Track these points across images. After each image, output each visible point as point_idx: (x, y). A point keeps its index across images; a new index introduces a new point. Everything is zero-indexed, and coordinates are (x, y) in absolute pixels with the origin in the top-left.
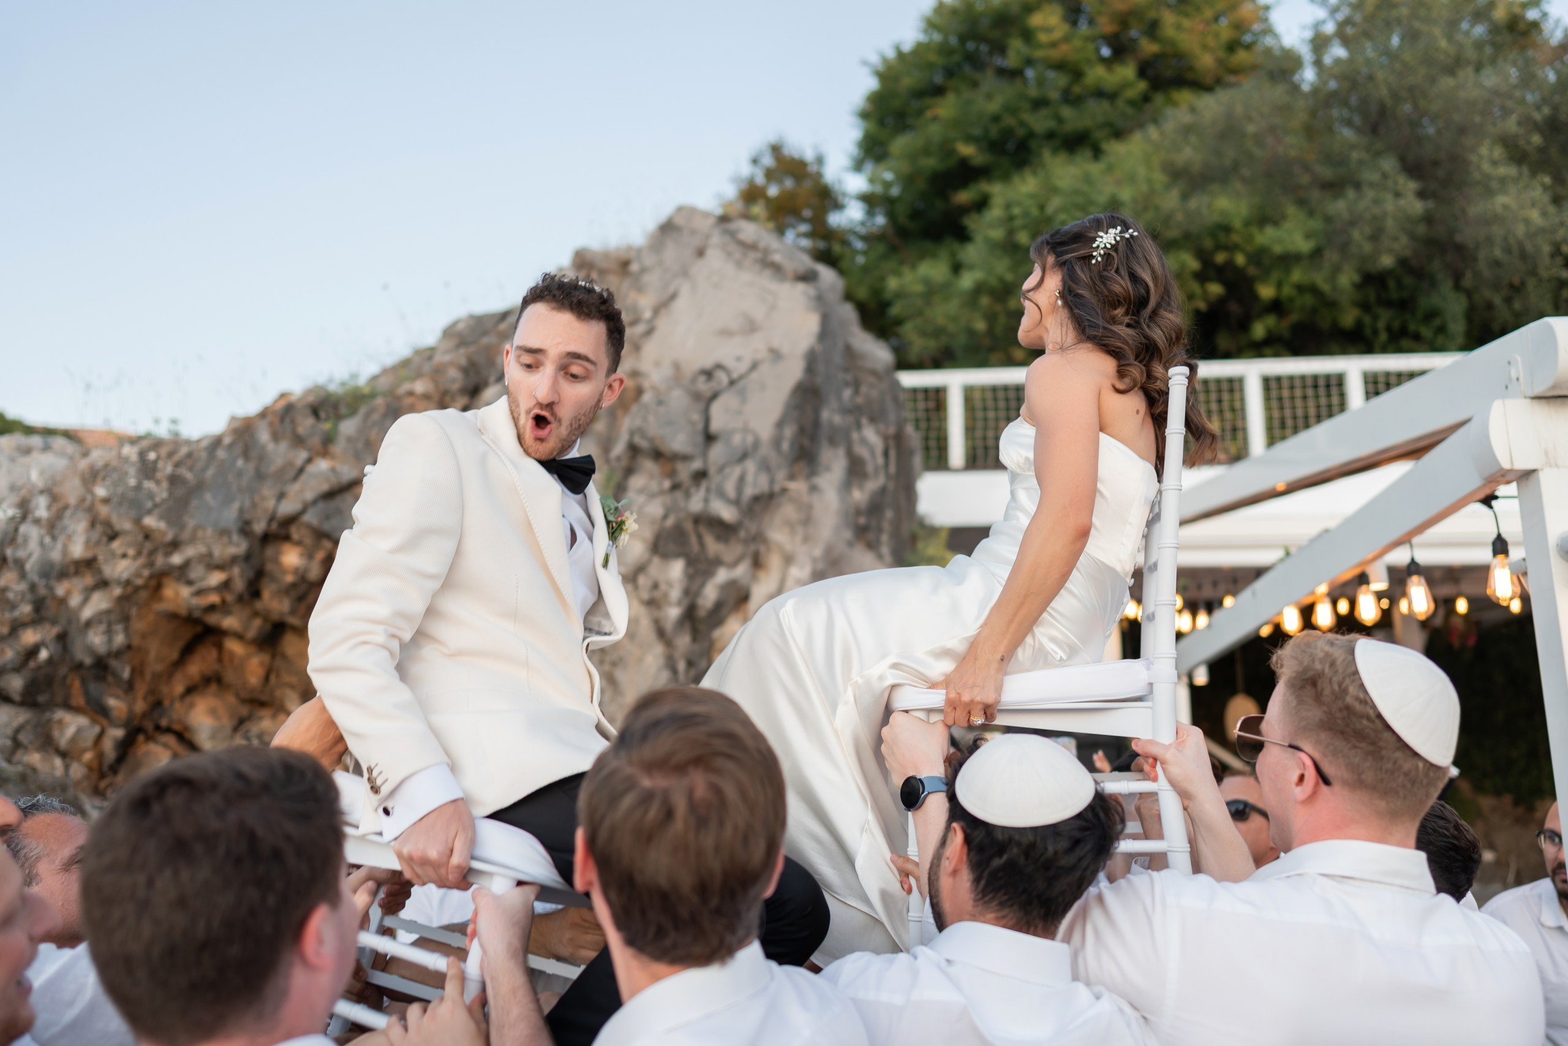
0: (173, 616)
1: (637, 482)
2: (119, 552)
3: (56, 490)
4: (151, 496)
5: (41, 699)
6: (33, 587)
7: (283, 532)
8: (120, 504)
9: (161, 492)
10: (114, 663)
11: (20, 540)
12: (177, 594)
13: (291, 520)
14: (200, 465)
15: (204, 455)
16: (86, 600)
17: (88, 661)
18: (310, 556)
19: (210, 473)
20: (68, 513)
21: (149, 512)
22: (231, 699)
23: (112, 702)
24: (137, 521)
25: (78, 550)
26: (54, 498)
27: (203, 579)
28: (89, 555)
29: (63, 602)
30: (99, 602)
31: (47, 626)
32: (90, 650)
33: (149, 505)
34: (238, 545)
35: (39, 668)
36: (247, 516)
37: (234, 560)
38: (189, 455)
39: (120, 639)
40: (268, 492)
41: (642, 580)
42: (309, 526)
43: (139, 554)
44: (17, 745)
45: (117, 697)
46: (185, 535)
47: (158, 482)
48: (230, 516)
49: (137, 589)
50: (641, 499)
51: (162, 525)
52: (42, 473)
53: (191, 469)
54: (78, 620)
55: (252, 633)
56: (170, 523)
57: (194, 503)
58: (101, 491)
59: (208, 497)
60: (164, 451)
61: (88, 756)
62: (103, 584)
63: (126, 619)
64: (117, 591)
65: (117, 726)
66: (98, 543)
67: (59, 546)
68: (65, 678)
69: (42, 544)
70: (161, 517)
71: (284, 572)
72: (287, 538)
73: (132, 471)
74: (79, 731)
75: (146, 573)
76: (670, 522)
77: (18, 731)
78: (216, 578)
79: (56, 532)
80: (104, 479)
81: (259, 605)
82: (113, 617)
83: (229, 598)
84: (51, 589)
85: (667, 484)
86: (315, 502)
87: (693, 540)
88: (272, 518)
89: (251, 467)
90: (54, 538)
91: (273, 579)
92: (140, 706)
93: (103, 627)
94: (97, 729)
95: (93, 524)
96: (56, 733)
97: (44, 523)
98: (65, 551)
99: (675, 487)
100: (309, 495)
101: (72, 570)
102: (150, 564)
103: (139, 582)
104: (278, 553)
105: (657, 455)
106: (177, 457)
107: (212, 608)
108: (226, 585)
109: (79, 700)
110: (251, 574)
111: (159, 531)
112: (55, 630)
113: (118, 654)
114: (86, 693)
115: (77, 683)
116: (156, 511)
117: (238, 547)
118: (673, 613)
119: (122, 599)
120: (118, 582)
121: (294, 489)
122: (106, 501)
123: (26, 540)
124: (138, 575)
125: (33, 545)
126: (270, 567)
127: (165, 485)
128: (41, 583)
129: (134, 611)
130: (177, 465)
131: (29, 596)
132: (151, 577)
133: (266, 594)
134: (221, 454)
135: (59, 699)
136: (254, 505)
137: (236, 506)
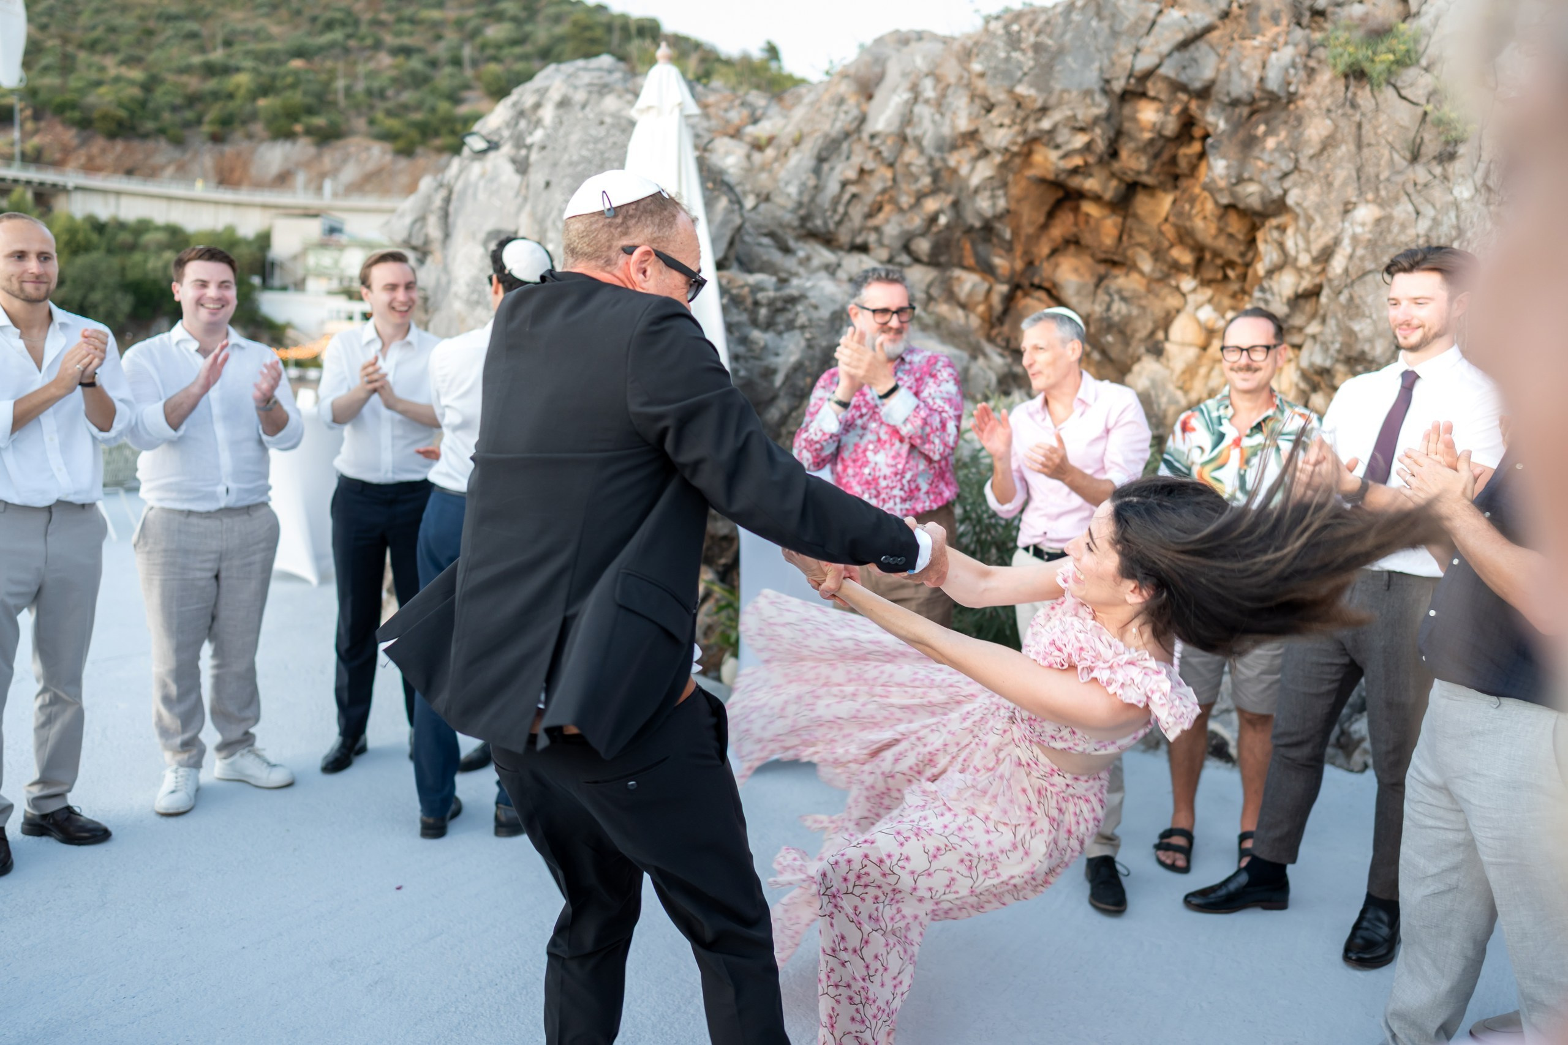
0: (1042, 181)
2: (997, 122)
3: (938, 71)
4: (1019, 66)
5: (943, 259)
6: (931, 161)
7: (1140, 89)
8: (994, 76)
9: (1027, 60)
10: (998, 225)
11: (916, 119)
12: (1046, 159)
13: (1148, 74)
14: (1058, 31)
15: (1060, 20)
16: (973, 169)
17: (978, 224)
18: (1167, 112)
19: (1068, 36)
20: (950, 91)
21: (1020, 81)
22: (1088, 260)
23: (997, 261)
24: (1011, 92)
25: (963, 124)
26: (938, 79)
27: (1067, 142)
28: (972, 128)
29: (954, 171)
30: (984, 170)
31: (942, 195)
32: (979, 214)
33: (1019, 74)
34: (1099, 106)
35: (940, 232)
36: (1107, 76)
37: (1096, 121)
38: (1047, 22)
39: (1002, 203)
40: (1124, 48)
42: (1166, 79)
43: (1013, 122)
44: (930, 298)
45: (1001, 257)
46: (1053, 101)
47: (1023, 51)
48: (1091, 78)
49: (1015, 155)
51: (1032, 92)
52: (924, 57)
53: (1050, 36)
54: (968, 187)
55: (1108, 195)
56: (1039, 89)
57: (1058, 68)
58: (977, 67)
59: (1069, 59)
60: (1025, 21)
61: (981, 308)
62: (985, 153)
63: (1005, 185)
64: (998, 159)
65: (1002, 283)
66: (978, 117)
67: (947, 121)
68: (959, 240)
69: (934, 122)
70: (1032, 85)
71: (1142, 130)
72: (1143, 95)
73: (1000, 44)
74: (974, 286)
75: (1020, 140)
77: (930, 285)
78: (1080, 140)
79: (943, 110)
80: (977, 55)
81: (1116, 166)
82: (996, 183)
83: (1091, 160)
84: (944, 160)
86: (1170, 54)
88: (1130, 76)
89: (1105, 24)
90: (942, 115)
91: (1131, 138)
92: (1019, 265)
93: (987, 193)
94: (986, 286)
95: (973, 98)
96: (956, 289)
97: (932, 102)
98: (953, 127)
100: (1165, 48)
101: (959, 142)
102: (1024, 132)
103: (1015, 149)
104: (1136, 111)
106: (1036, 27)
107: (1075, 171)
108: (1088, 147)
109: (970, 261)
110: (1112, 134)
111: (1029, 96)
112: (950, 199)
113: (999, 217)
114: (976, 254)
115: (968, 246)
116: (1026, 79)
117: (1101, 106)
119: (1003, 166)
120: (998, 150)
121: (1147, 42)
122: (982, 75)
123: (921, 118)
124: (1014, 143)
125: (927, 124)
126: (1127, 125)
127: (1030, 54)
128: (937, 155)
129: (1010, 178)
130: (1038, 33)
131: (928, 169)
132: (1025, 143)
133: (1124, 154)
134: (1076, 17)
135: (955, 260)
136: (1113, 64)
137: (1096, 65)
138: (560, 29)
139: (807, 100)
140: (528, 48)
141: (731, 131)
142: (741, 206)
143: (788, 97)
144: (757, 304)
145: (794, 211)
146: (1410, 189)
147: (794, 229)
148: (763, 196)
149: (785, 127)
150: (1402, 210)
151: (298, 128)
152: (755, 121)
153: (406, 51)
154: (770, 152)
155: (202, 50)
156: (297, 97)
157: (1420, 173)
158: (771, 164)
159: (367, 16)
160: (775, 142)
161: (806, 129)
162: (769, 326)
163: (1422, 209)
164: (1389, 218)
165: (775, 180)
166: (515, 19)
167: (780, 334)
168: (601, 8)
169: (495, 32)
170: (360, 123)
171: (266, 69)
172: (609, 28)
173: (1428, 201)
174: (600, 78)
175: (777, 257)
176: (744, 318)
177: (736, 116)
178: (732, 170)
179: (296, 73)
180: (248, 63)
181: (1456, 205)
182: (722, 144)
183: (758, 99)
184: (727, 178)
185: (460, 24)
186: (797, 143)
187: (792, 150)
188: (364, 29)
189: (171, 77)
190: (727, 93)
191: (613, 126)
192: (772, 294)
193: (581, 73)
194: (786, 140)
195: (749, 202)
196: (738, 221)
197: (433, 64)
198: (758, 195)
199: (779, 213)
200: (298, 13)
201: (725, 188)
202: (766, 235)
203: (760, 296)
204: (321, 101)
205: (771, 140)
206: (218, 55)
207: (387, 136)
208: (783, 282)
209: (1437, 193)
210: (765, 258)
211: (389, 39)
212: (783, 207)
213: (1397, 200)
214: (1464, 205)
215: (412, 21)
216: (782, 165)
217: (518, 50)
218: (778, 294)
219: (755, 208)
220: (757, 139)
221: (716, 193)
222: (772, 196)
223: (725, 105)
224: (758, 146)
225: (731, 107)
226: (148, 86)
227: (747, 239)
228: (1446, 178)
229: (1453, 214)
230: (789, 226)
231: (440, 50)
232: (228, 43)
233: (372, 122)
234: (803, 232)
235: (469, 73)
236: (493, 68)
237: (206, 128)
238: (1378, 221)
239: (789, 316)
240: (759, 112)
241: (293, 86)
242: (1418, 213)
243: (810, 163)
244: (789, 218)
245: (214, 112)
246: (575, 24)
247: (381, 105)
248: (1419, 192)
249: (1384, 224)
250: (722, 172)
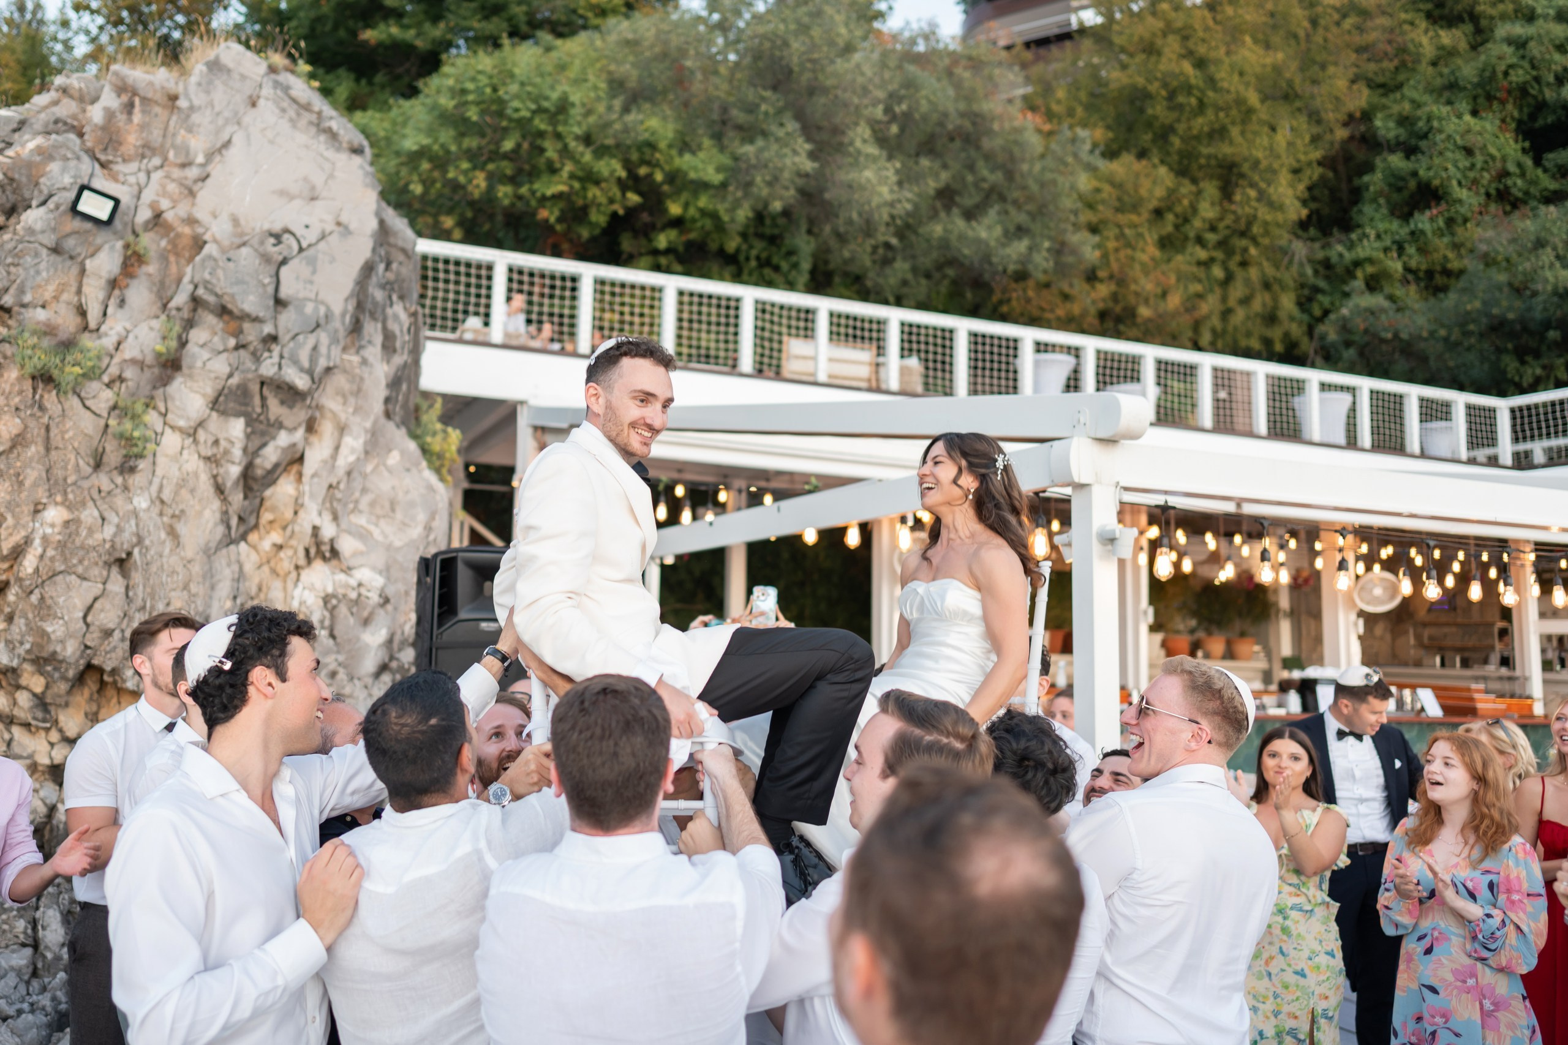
1: (198, 336)
41: (202, 435)
50: (205, 354)
76: (234, 381)
85: (232, 342)
87: (257, 400)
99: (239, 347)
105: (223, 311)
118: (235, 471)
146: (96, 496)
150: (89, 515)
157: (103, 480)
163: (106, 514)
164: (77, 521)
173: (111, 508)
181: (135, 513)
209: (119, 501)
213: (83, 504)
214: (142, 514)
228: (126, 488)
229: (133, 522)
238: (67, 523)
242: (103, 519)
248: (103, 498)
249: (73, 527)
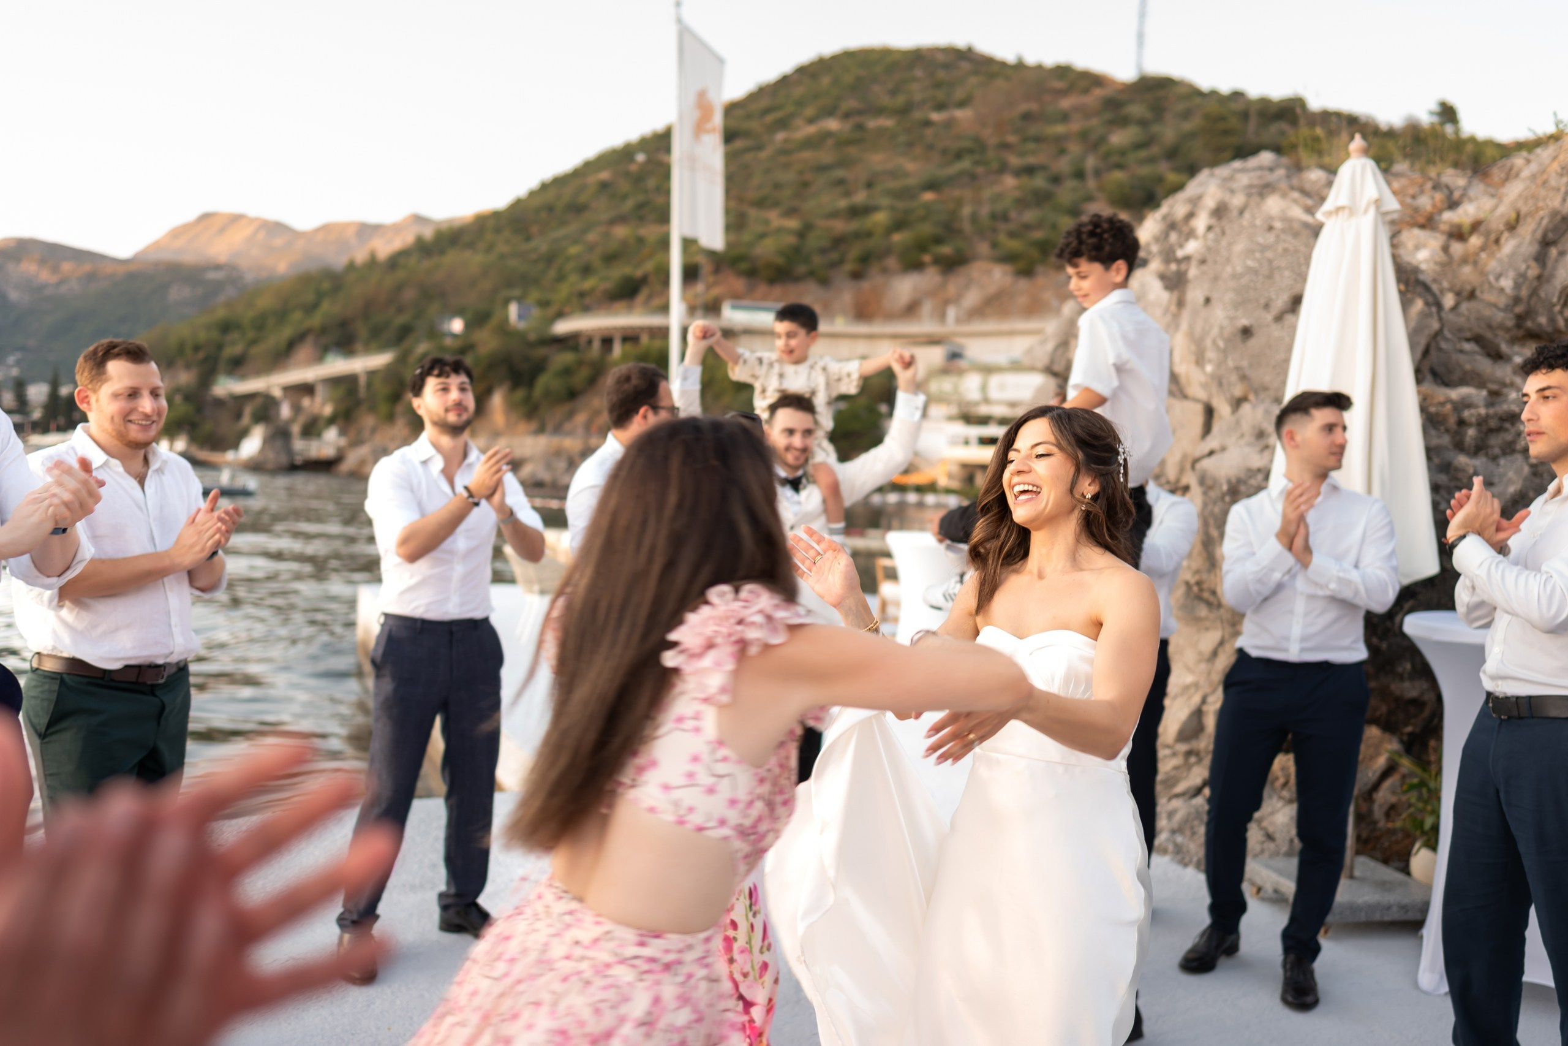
138: (1188, 126)
139: (1526, 173)
140: (1155, 150)
141: (1421, 220)
142: (1439, 306)
143: (1497, 173)
144: (1462, 423)
145: (1507, 309)
147: (1508, 330)
148: (1465, 294)
149: (1496, 207)
151: (927, 258)
152: (1453, 205)
153: (1029, 171)
154: (1475, 241)
155: (847, 194)
156: (926, 229)
158: (1477, 254)
159: (993, 141)
160: (1482, 228)
161: (1524, 210)
162: (1479, 449)
165: (1483, 273)
166: (1143, 123)
167: (1494, 459)
168: (1237, 95)
169: (1118, 138)
170: (983, 248)
171: (901, 205)
172: (1245, 115)
174: (1260, 177)
175: (1485, 365)
176: (1446, 440)
177: (1425, 202)
178: (1423, 267)
179: (927, 206)
180: (885, 201)
182: (1411, 236)
183: (1455, 179)
184: (1421, 277)
185: (1084, 135)
186: (1512, 227)
187: (1506, 235)
188: (991, 154)
189: (821, 223)
190: (1416, 176)
191: (1283, 231)
192: (1483, 411)
193: (1239, 176)
194: (1497, 224)
195: (1449, 301)
196: (1435, 325)
197: (1056, 180)
198: (1458, 294)
199: (1487, 312)
200: (930, 147)
201: (1420, 289)
202: (1468, 340)
203: (1466, 414)
204: (949, 229)
205: (1476, 226)
206: (860, 197)
207: (1008, 258)
208: (1495, 395)
210: (1468, 367)
211: (1014, 161)
212: (1495, 306)
215: (1038, 139)
216: (1492, 255)
217: (1143, 154)
218: (1491, 411)
219: (1455, 308)
220: (1459, 227)
221: (1409, 296)
222: (1478, 293)
223: (1411, 191)
224: (1458, 234)
225: (1422, 192)
226: (802, 234)
227: (1443, 345)
230: (1501, 326)
231: (1063, 165)
232: (869, 185)
233: (994, 245)
234: (1521, 333)
235: (1091, 183)
236: (1118, 175)
237: (848, 267)
239: (1508, 437)
240: (1457, 195)
241: (923, 219)
243: (1534, 249)
244: (1500, 316)
245: (855, 251)
246: (1207, 117)
247: (1003, 227)
250: (1416, 270)
